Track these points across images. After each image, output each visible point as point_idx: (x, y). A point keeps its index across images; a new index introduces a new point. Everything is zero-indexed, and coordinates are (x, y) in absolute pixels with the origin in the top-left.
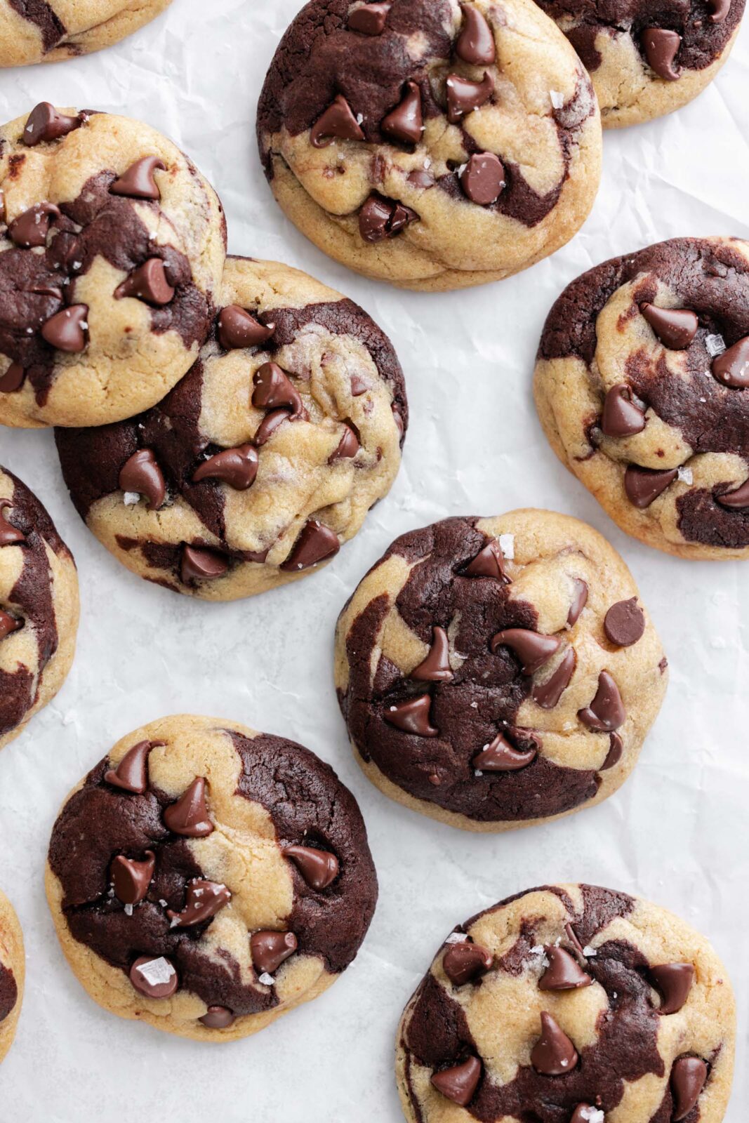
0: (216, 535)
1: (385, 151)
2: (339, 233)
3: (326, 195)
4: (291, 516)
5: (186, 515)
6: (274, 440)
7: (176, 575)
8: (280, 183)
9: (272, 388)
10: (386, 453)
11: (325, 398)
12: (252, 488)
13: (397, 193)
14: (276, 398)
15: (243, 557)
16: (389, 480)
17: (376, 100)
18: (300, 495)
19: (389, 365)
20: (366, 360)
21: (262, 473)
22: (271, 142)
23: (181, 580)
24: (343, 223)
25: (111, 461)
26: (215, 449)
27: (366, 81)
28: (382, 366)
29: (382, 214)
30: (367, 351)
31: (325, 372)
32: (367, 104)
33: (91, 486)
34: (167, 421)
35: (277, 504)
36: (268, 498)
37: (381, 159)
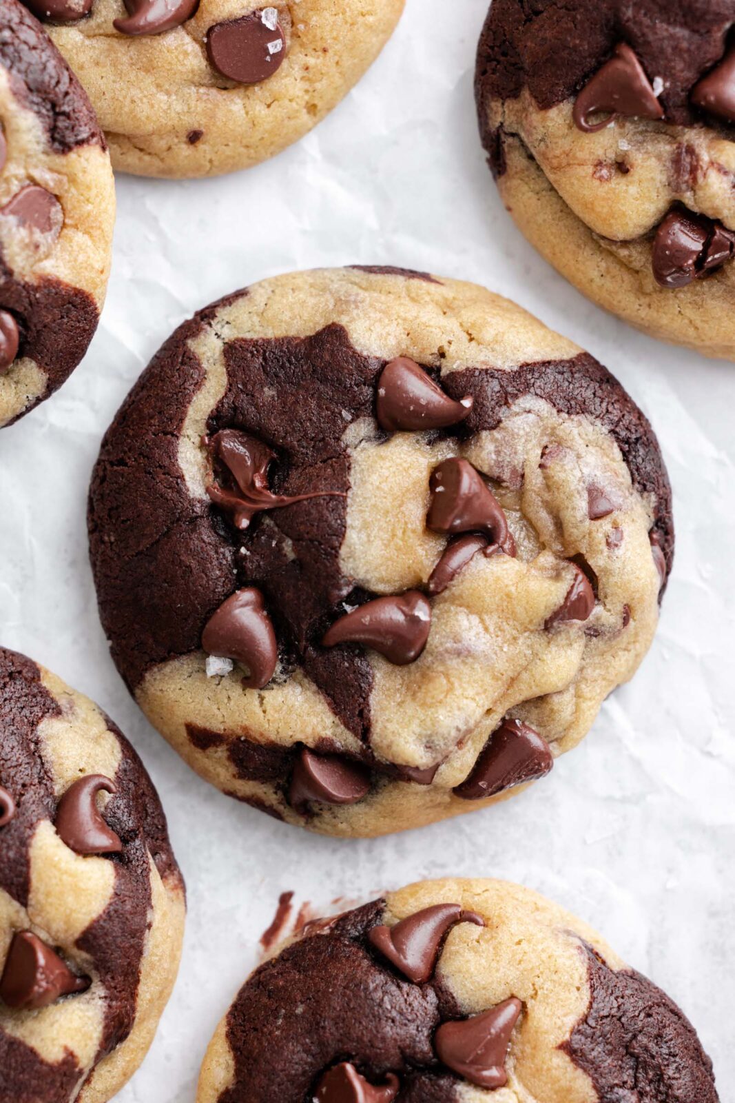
0: (356, 735)
1: (697, 138)
2: (616, 269)
3: (598, 209)
4: (480, 712)
5: (307, 700)
6: (459, 587)
7: (280, 793)
8: (516, 182)
9: (461, 503)
10: (637, 615)
11: (544, 519)
12: (418, 662)
13: (716, 209)
14: (466, 518)
15: (399, 773)
16: (637, 656)
17: (686, 56)
18: (495, 678)
19: (649, 468)
20: (613, 460)
21: (435, 640)
22: (503, 114)
23: (287, 801)
24: (624, 253)
25: (194, 605)
26: (363, 596)
27: (669, 23)
28: (638, 470)
29: (691, 242)
30: (616, 444)
31: (546, 477)
32: (670, 61)
33: (151, 641)
34: (288, 546)
35: (458, 692)
36: (445, 681)
37: (691, 151)
